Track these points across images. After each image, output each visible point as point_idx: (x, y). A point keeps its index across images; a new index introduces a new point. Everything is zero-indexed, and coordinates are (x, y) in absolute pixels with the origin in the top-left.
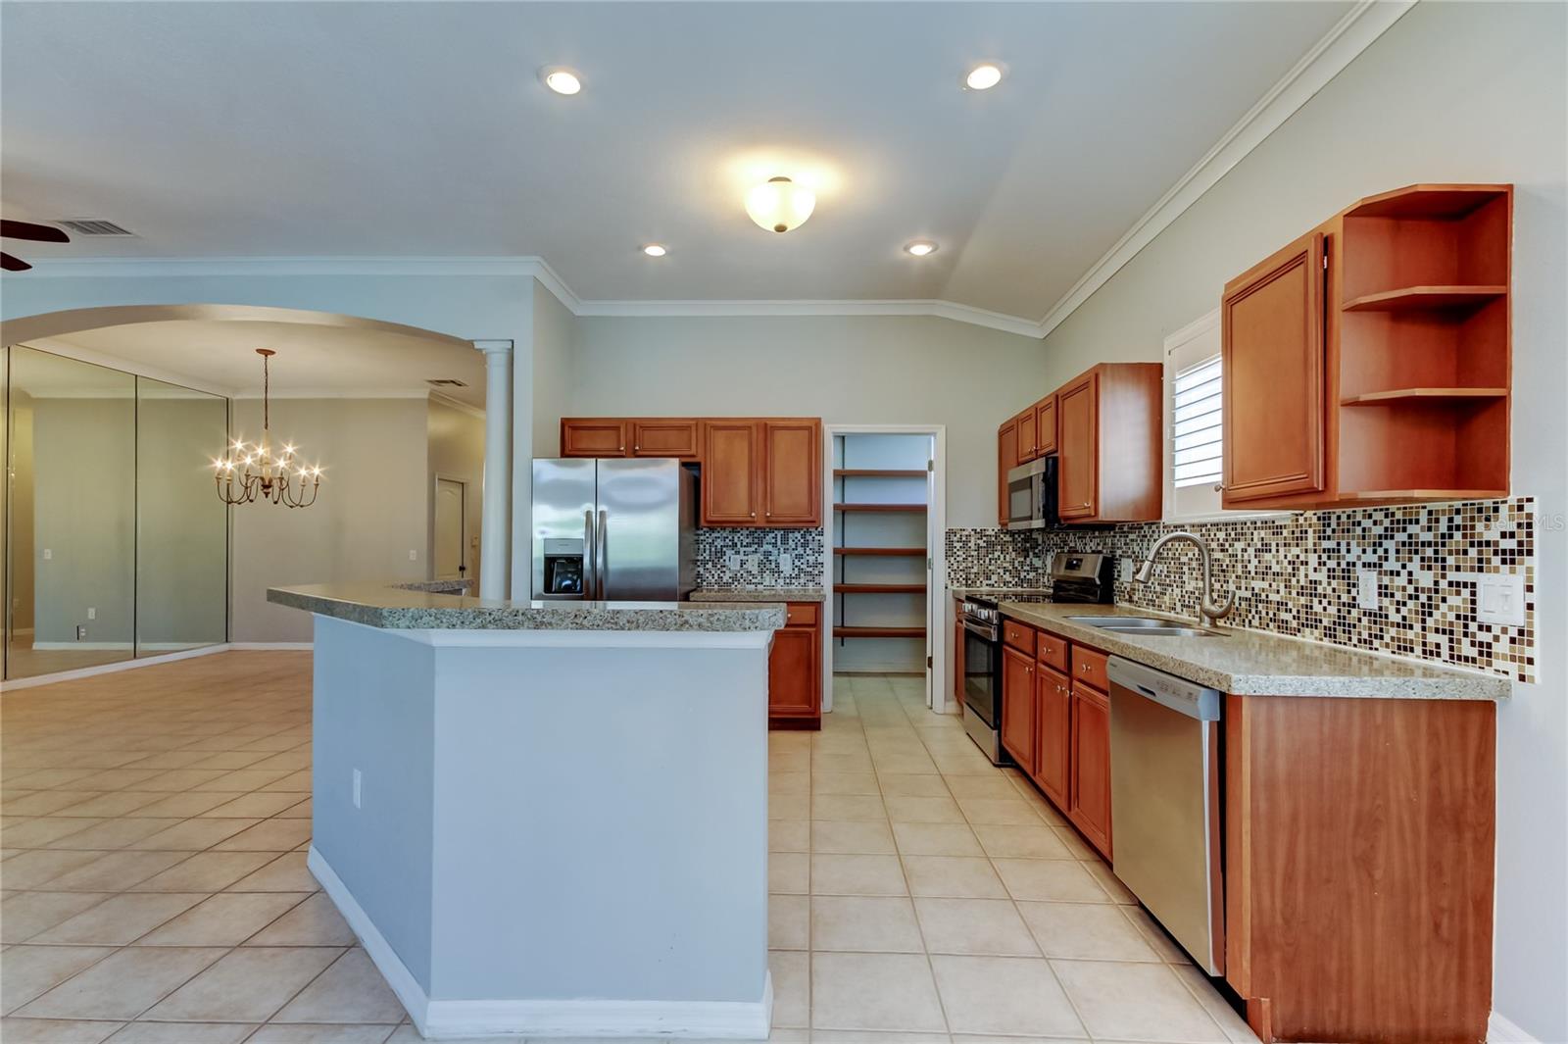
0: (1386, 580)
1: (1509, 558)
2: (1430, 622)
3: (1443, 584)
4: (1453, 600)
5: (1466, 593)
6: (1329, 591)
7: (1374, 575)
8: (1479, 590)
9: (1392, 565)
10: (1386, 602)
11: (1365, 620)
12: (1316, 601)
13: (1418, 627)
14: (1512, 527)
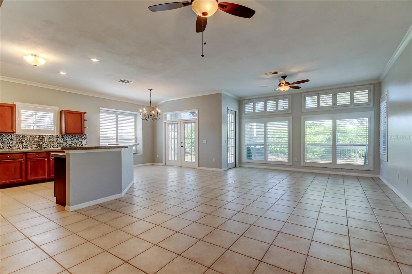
0: (72, 141)
1: (85, 139)
2: (77, 144)
3: (79, 141)
4: (80, 142)
5: (81, 142)
6: (63, 143)
7: (70, 141)
8: (82, 142)
9: (73, 140)
10: (72, 143)
11: (69, 145)
12: (61, 144)
13: (76, 145)
14: (85, 137)
